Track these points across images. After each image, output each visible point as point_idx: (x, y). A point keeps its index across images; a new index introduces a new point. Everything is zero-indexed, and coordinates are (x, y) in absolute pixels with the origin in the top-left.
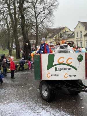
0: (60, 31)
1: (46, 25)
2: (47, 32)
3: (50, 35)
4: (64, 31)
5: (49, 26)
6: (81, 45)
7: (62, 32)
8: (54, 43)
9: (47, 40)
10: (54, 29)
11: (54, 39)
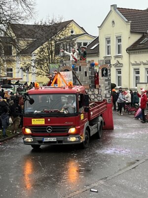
0: (55, 34)
1: (9, 13)
2: (13, 35)
3: (23, 44)
4: (67, 33)
5: (20, 18)
6: (119, 78)
7: (61, 36)
8: (36, 71)
9: (14, 61)
10: (36, 26)
11: (34, 58)
